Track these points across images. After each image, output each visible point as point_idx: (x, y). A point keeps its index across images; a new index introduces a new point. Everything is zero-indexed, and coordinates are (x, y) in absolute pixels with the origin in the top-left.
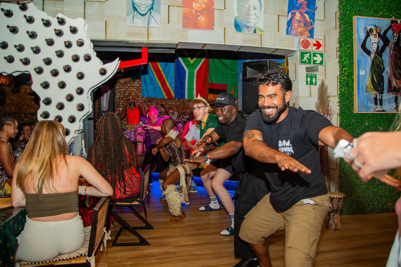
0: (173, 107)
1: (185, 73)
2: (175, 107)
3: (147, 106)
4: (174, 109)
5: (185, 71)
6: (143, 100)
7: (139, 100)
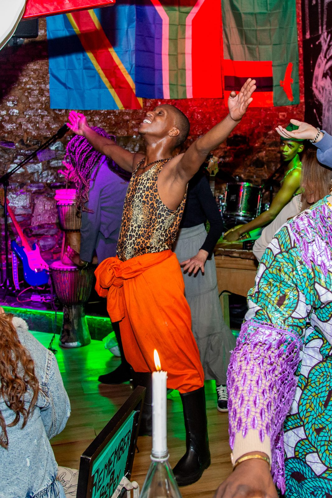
0: (128, 121)
1: (161, 24)
2: (133, 119)
3: (54, 118)
4: (130, 125)
5: (161, 20)
6: (41, 103)
7: (30, 103)
